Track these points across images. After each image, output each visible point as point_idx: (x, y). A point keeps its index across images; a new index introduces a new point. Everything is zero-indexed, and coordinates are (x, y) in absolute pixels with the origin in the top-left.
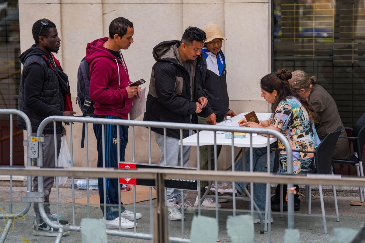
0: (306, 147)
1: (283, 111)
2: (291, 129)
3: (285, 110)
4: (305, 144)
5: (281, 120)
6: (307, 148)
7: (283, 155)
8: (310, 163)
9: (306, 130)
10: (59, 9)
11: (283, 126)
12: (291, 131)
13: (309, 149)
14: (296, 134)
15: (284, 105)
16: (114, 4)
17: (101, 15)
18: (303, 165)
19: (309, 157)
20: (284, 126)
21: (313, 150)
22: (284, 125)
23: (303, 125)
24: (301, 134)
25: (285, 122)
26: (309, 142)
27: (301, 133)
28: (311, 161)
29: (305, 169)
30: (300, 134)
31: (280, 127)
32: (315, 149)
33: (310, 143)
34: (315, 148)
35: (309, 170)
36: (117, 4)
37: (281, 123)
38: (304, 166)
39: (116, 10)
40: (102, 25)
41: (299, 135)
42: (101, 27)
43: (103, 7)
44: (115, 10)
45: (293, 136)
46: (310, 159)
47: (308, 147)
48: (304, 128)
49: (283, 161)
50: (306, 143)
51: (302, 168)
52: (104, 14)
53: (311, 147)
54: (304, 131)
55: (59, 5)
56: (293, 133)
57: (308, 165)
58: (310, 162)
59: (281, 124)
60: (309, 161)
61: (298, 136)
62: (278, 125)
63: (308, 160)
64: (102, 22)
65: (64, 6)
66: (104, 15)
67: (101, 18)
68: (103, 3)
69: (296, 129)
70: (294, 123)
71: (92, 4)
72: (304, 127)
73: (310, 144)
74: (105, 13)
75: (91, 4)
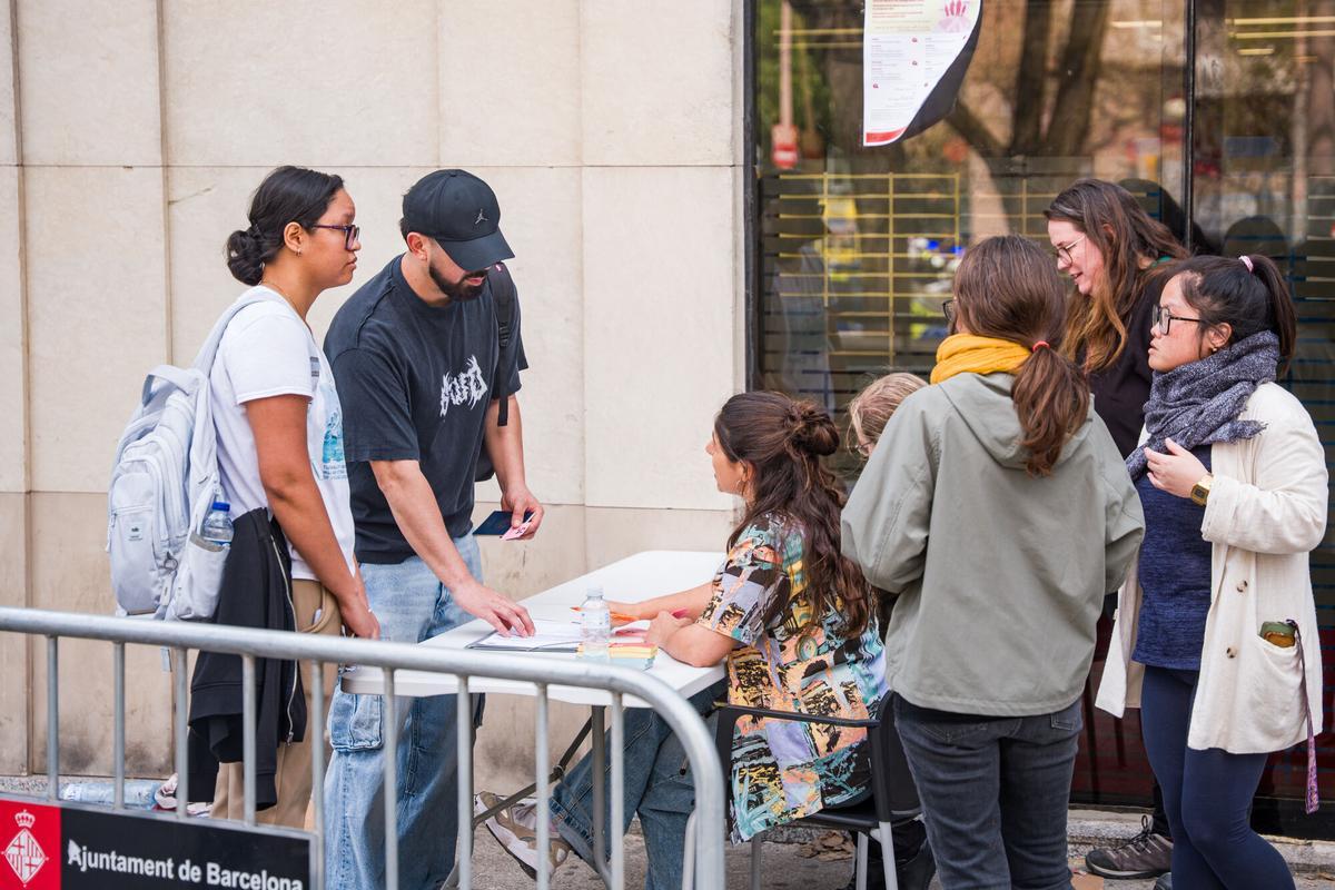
0: (833, 706)
1: (748, 571)
2: (784, 638)
3: (757, 568)
4: (828, 695)
5: (734, 606)
6: (838, 707)
7: (749, 739)
8: (851, 767)
9: (837, 647)
10: (14, 183)
11: (741, 627)
12: (783, 648)
13: (846, 712)
14: (798, 661)
15: (757, 547)
16: (206, 169)
17: (161, 205)
18: (826, 783)
19: (847, 745)
20: (747, 627)
21: (862, 714)
22: (744, 623)
23: (828, 624)
24: (819, 658)
25: (751, 614)
26: (842, 685)
27: (818, 654)
28: (855, 755)
29: (839, 793)
30: (815, 659)
31: (727, 632)
32: (868, 708)
33: (846, 686)
34: (868, 704)
35: (856, 793)
36: (216, 169)
37: (735, 614)
38: (832, 785)
39: (214, 191)
40: (163, 240)
41: (809, 662)
42: (161, 247)
43: (166, 179)
44: (208, 190)
45: (788, 668)
46: (851, 749)
47: (842, 705)
48: (828, 637)
49: (747, 764)
50: (830, 690)
51: (825, 793)
52: (170, 203)
53: (852, 701)
54: (831, 648)
55: (15, 171)
56: (788, 657)
57: (845, 777)
58: (850, 763)
59: (732, 621)
60: (848, 759)
61: (806, 667)
62: (722, 622)
63: (845, 757)
64: (162, 230)
65: (32, 173)
66: (173, 207)
67: (161, 217)
68: (168, 166)
69: (800, 640)
70: (792, 615)
71: (131, 167)
72: (832, 632)
73: (846, 693)
74: (174, 198)
75: (125, 167)
